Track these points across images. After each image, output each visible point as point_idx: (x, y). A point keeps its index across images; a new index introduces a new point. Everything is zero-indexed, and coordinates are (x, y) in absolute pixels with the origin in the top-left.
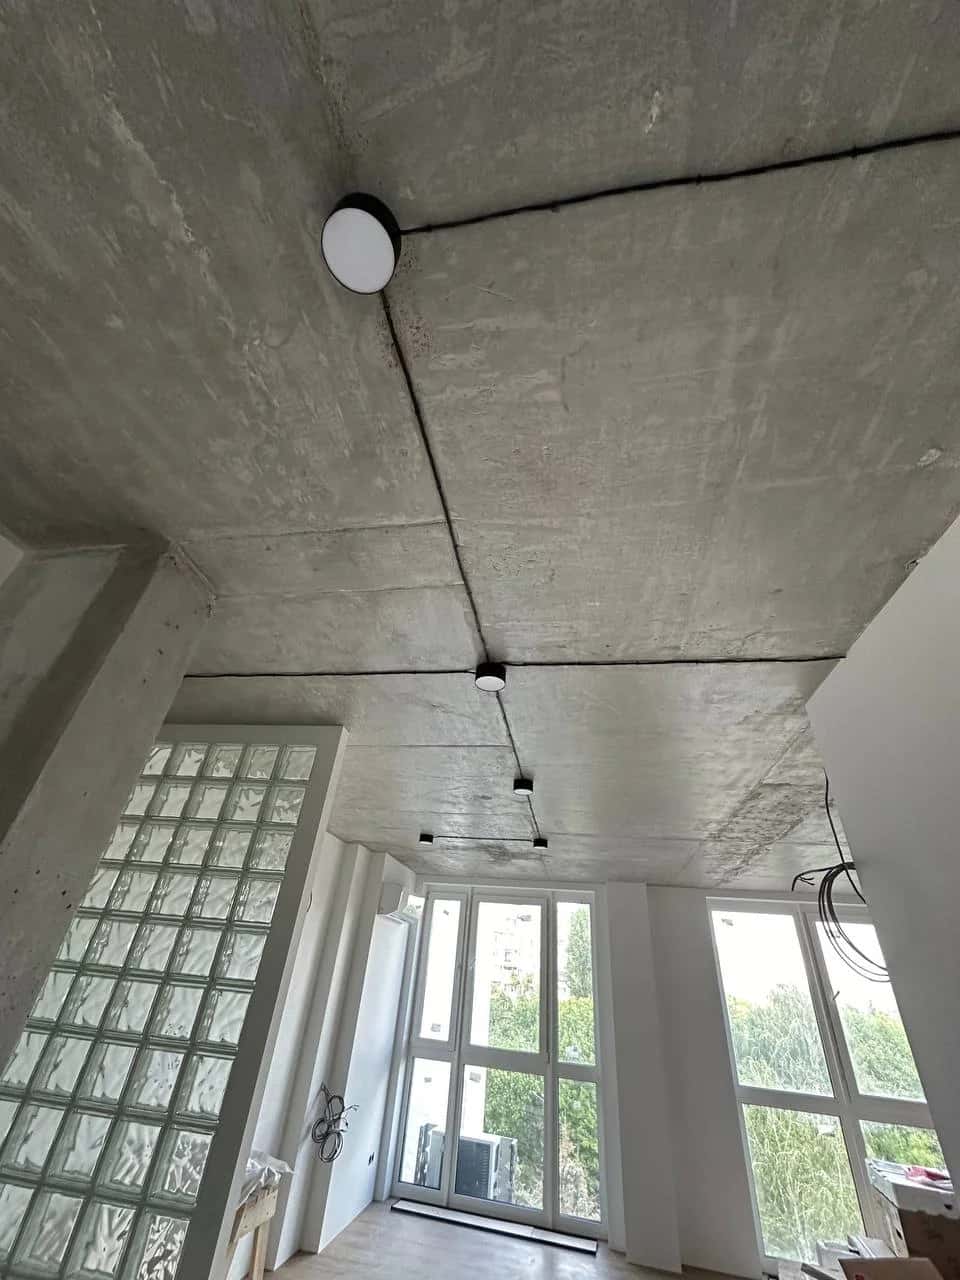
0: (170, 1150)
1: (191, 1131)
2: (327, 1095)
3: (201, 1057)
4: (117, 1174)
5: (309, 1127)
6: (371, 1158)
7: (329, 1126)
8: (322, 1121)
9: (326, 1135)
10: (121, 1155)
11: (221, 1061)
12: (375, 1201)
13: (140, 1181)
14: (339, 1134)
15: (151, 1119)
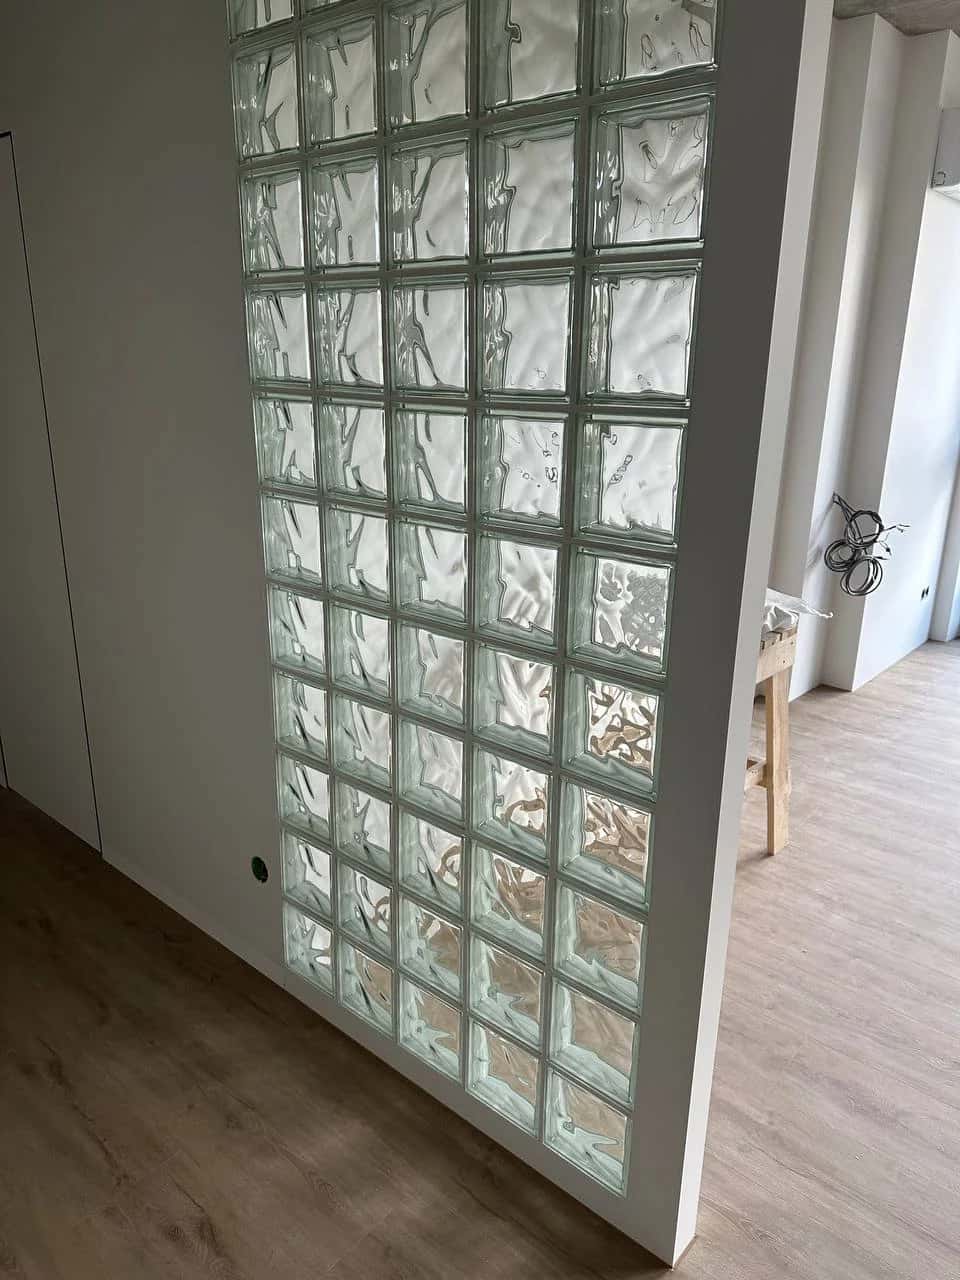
0: (588, 584)
1: (621, 560)
2: (845, 509)
3: (605, 427)
4: (508, 609)
5: (819, 551)
6: (925, 592)
7: (856, 551)
8: (841, 543)
9: (851, 563)
10: (503, 587)
11: (654, 431)
12: (930, 640)
13: (548, 626)
14: (875, 562)
15: (533, 536)
